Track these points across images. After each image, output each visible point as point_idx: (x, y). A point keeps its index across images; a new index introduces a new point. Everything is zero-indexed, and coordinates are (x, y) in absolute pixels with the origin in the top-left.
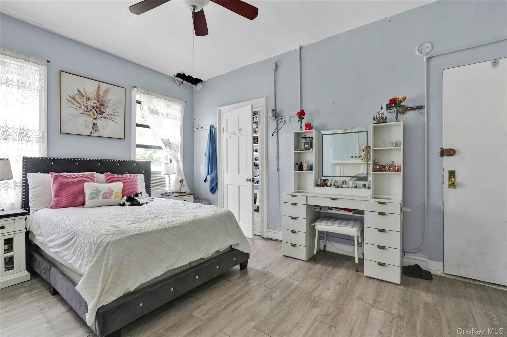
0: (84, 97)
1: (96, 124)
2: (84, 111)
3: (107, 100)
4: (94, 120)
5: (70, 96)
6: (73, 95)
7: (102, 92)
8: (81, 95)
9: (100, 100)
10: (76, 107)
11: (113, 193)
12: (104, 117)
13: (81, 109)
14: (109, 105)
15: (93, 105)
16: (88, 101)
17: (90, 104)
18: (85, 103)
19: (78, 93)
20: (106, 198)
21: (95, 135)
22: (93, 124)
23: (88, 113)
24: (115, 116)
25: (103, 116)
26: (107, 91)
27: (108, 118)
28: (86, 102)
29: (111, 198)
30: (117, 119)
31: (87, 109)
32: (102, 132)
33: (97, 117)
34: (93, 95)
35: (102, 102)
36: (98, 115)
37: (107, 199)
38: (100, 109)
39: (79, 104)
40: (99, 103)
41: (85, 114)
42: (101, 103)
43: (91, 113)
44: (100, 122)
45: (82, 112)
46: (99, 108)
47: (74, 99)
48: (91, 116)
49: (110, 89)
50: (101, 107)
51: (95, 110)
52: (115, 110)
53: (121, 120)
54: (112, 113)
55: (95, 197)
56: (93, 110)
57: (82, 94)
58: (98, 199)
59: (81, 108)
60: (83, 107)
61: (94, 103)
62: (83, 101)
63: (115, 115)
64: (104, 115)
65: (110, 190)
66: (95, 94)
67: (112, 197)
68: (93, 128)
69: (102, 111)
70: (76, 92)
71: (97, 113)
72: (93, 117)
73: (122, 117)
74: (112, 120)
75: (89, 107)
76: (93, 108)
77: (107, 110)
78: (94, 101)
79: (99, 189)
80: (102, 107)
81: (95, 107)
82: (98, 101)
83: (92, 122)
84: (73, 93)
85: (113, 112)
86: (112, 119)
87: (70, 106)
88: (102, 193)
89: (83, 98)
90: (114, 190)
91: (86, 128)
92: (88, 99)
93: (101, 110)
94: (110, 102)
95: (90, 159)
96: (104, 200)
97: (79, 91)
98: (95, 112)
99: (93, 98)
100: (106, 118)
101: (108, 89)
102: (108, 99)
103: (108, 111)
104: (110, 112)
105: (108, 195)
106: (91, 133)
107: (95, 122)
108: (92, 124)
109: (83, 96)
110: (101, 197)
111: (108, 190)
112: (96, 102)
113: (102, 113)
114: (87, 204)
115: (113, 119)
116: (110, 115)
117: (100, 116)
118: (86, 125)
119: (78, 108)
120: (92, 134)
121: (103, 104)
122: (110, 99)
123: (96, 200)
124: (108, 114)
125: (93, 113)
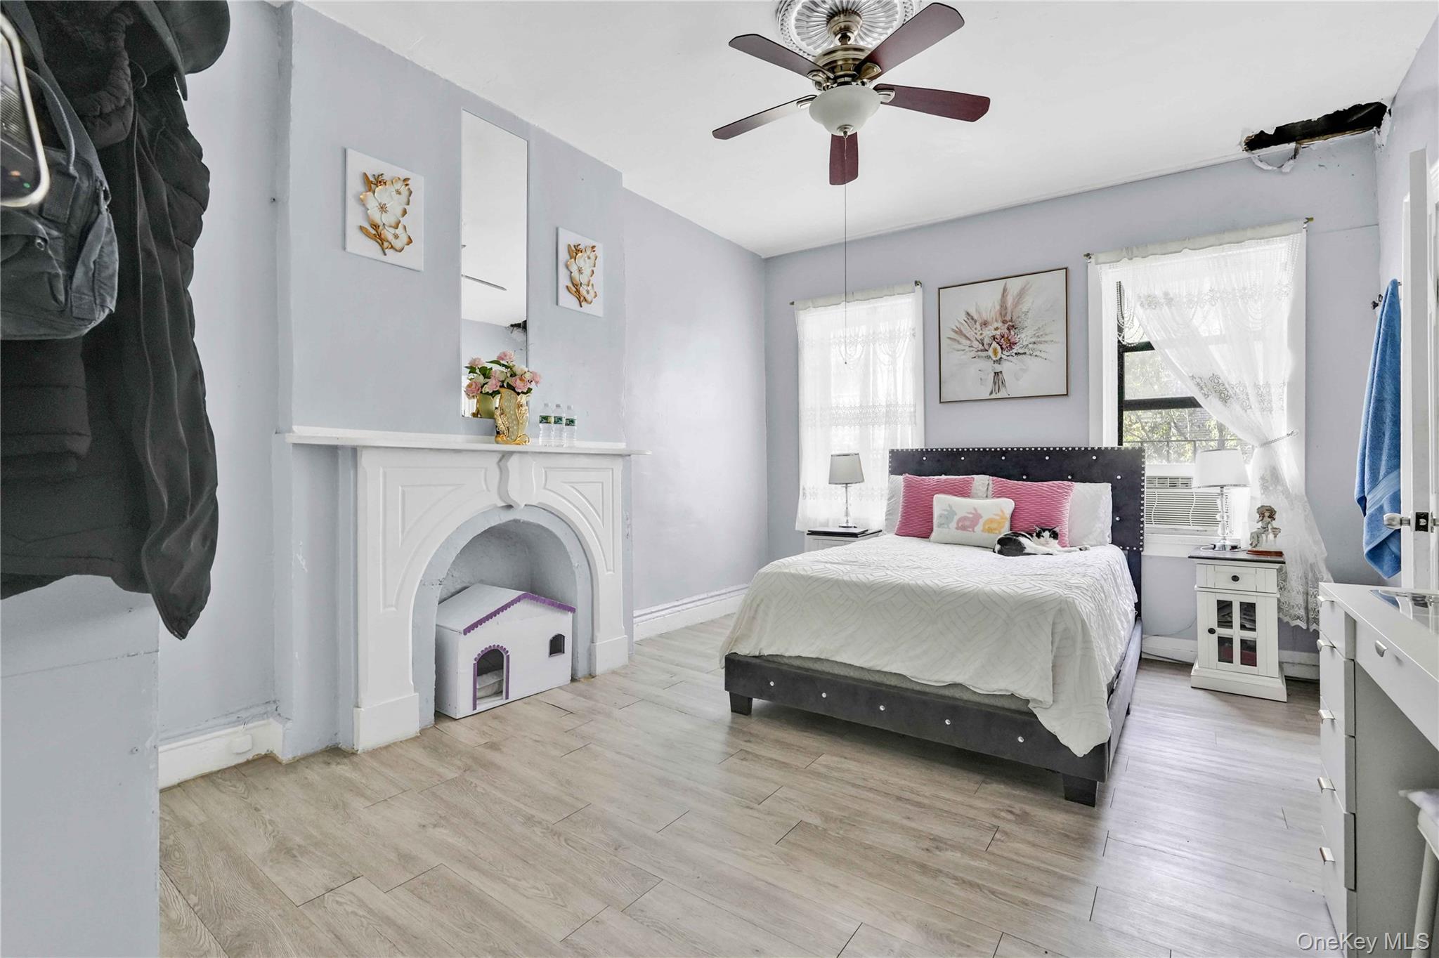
0: (977, 323)
1: (1001, 372)
2: (978, 351)
3: (1023, 313)
4: (996, 365)
5: (953, 330)
6: (958, 326)
7: (1012, 298)
8: (971, 320)
9: (1008, 318)
10: (963, 348)
11: (981, 520)
12: (1016, 354)
13: (972, 349)
14: (1026, 324)
15: (994, 333)
16: (983, 329)
17: (988, 333)
18: (979, 333)
19: (966, 319)
20: (964, 528)
21: (999, 396)
22: (995, 373)
23: (985, 354)
24: (1041, 345)
25: (1015, 351)
26: (1021, 294)
27: (1025, 353)
28: (981, 332)
29: (974, 531)
30: (1047, 351)
31: (983, 345)
32: (1013, 388)
33: (1001, 358)
34: (993, 314)
35: (1011, 321)
36: (1005, 352)
37: (965, 532)
38: (1007, 338)
39: (969, 339)
40: (1006, 325)
41: (979, 357)
42: (1010, 323)
43: (990, 352)
44: (1009, 367)
45: (973, 354)
46: (1006, 336)
47: (960, 332)
48: (990, 357)
49: (1029, 285)
50: (1010, 332)
51: (998, 343)
52: (1042, 329)
53: (1056, 351)
54: (1033, 340)
55: (943, 524)
56: (994, 344)
57: (973, 319)
58: (948, 527)
59: (972, 347)
60: (976, 344)
61: (996, 329)
62: (975, 331)
63: (1040, 343)
64: (1016, 349)
65: (973, 514)
66: (998, 307)
67: (976, 529)
68: (995, 383)
69: (1012, 341)
70: (963, 317)
71: (1002, 348)
72: (994, 359)
73: (1058, 342)
74: (1036, 356)
75: (987, 341)
76: (994, 339)
77: (1023, 336)
78: (996, 325)
79: (954, 509)
80: (1012, 333)
81: (998, 337)
82: (1004, 322)
83: (993, 370)
84: (958, 321)
85: (1038, 337)
86: (1034, 354)
87: (954, 349)
88: (956, 518)
89: (975, 326)
90: (983, 515)
91: (981, 384)
92: (985, 324)
93: (1009, 340)
94: (1030, 315)
95: (1020, 448)
96: (960, 532)
97: (968, 314)
98: (999, 348)
99: (993, 318)
100: (1021, 354)
101: (1025, 287)
102: (1024, 310)
103: (1024, 338)
104: (1029, 338)
105: (967, 523)
106: (991, 393)
107: (998, 368)
108: (993, 374)
109: (975, 322)
110: (953, 525)
111: (971, 513)
112: (999, 324)
113: (1011, 345)
114: (933, 535)
115: (1038, 353)
116: (1030, 346)
117: (1008, 354)
118: (981, 379)
119: (967, 349)
120: (994, 396)
121: (1013, 326)
122: (1029, 309)
123: (944, 529)
124: (1025, 343)
125: (995, 352)
